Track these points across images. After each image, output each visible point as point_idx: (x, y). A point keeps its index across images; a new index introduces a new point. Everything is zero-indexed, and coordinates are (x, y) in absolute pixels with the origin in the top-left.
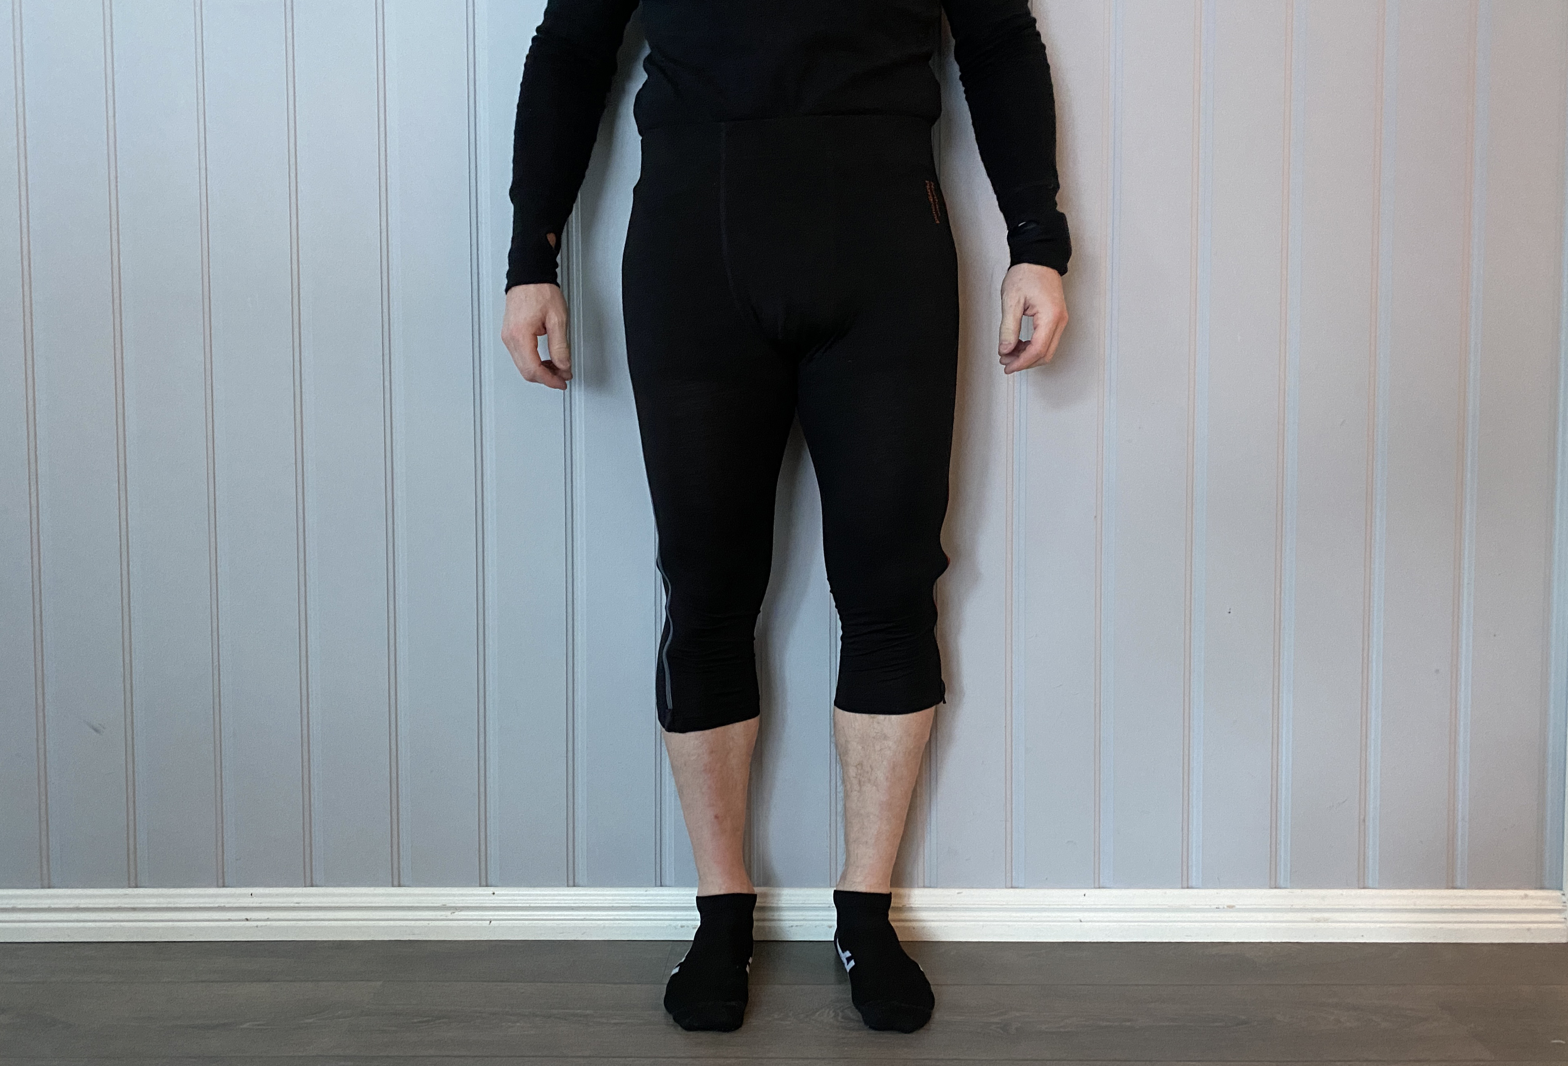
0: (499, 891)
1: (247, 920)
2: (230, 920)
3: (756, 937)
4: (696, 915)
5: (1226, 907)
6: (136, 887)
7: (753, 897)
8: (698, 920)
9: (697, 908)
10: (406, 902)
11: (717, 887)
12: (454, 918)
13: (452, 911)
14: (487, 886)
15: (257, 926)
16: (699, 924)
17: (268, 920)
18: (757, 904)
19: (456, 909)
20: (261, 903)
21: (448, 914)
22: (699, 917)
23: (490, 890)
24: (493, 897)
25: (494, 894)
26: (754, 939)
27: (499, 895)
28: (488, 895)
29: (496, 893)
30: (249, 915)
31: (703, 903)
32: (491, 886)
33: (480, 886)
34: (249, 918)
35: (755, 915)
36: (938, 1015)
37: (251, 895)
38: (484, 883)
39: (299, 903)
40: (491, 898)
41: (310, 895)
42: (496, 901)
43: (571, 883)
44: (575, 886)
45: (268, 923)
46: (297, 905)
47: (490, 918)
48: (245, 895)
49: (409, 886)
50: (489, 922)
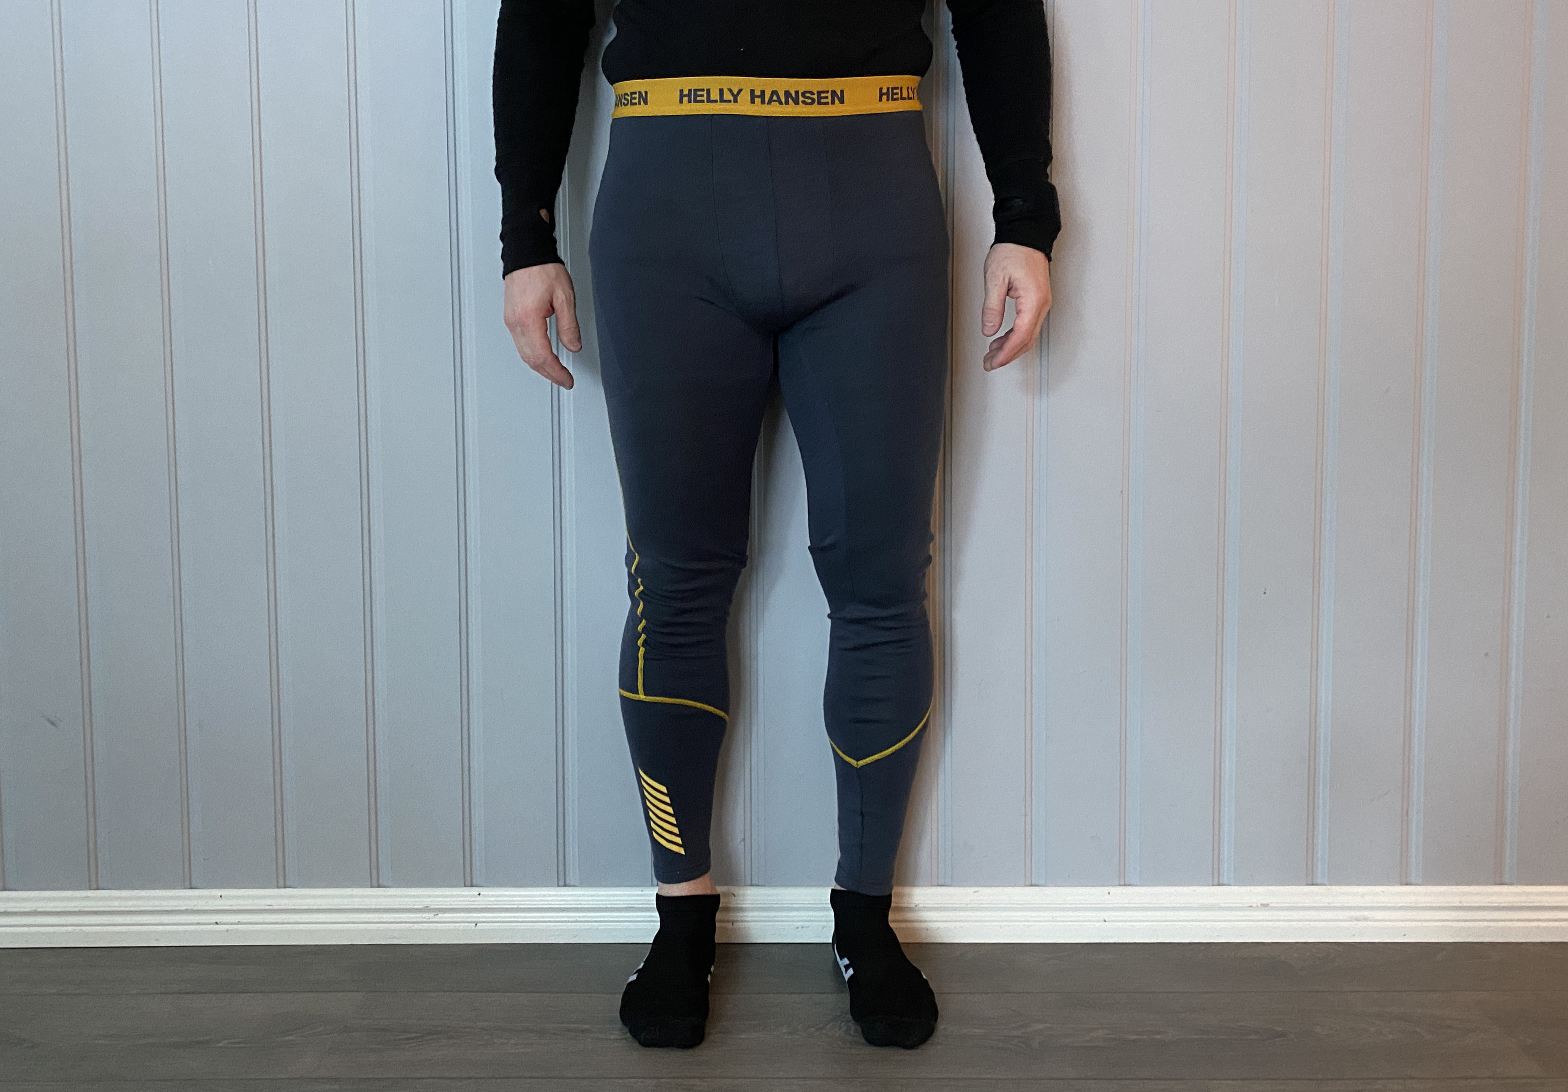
0: (484, 891)
1: (217, 923)
3: (718, 939)
5: (1259, 905)
7: (716, 899)
9: (656, 909)
10: (384, 903)
13: (436, 913)
14: (472, 886)
15: (227, 930)
17: (239, 923)
18: (721, 905)
19: (439, 911)
20: (231, 906)
23: (474, 891)
24: (479, 898)
25: (479, 894)
26: (716, 942)
27: (485, 896)
28: (473, 896)
29: (482, 893)
31: (662, 904)
36: (942, 1026)
37: (221, 896)
38: (468, 883)
39: (271, 905)
40: (477, 899)
41: (282, 897)
42: (480, 902)
43: (561, 883)
44: (565, 886)
45: (240, 927)
46: (270, 907)
47: (476, 920)
48: (214, 897)
49: (389, 887)
50: (474, 924)
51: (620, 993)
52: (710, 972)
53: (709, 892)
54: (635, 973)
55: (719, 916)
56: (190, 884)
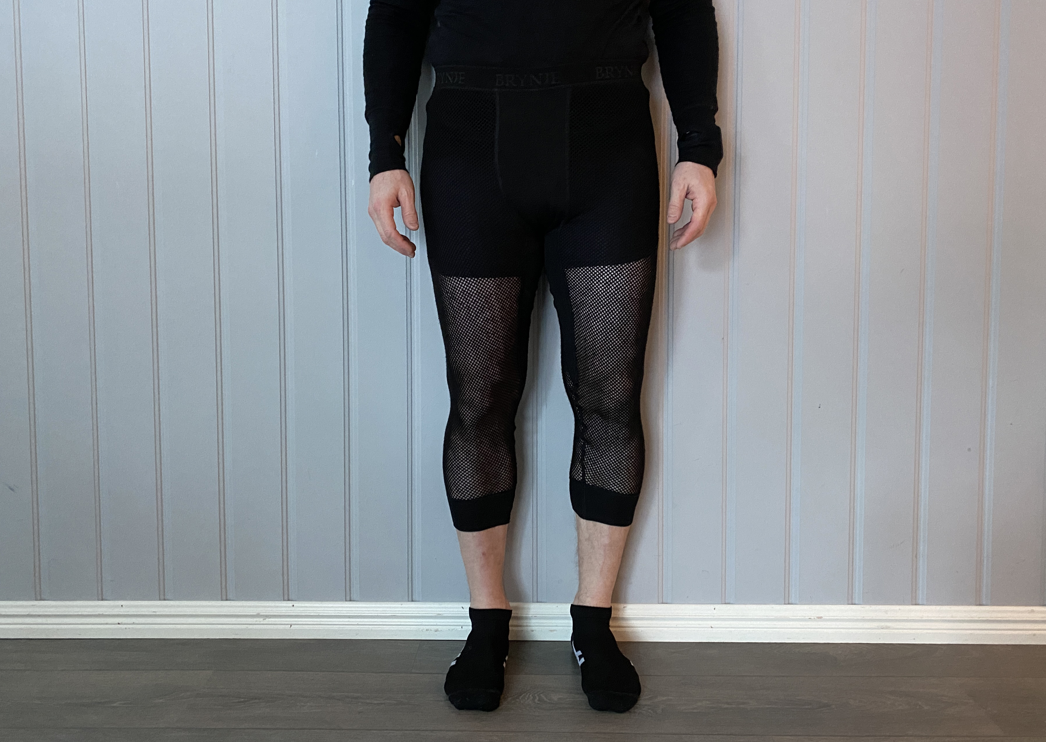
2: (107, 624)
4: (468, 623)
7: (509, 611)
8: (470, 626)
11: (484, 604)
12: (265, 623)
16: (470, 628)
21: (261, 620)
22: (471, 624)
31: (474, 613)
33: (284, 600)
34: (120, 622)
35: (511, 622)
51: (443, 674)
52: (505, 660)
54: (454, 661)
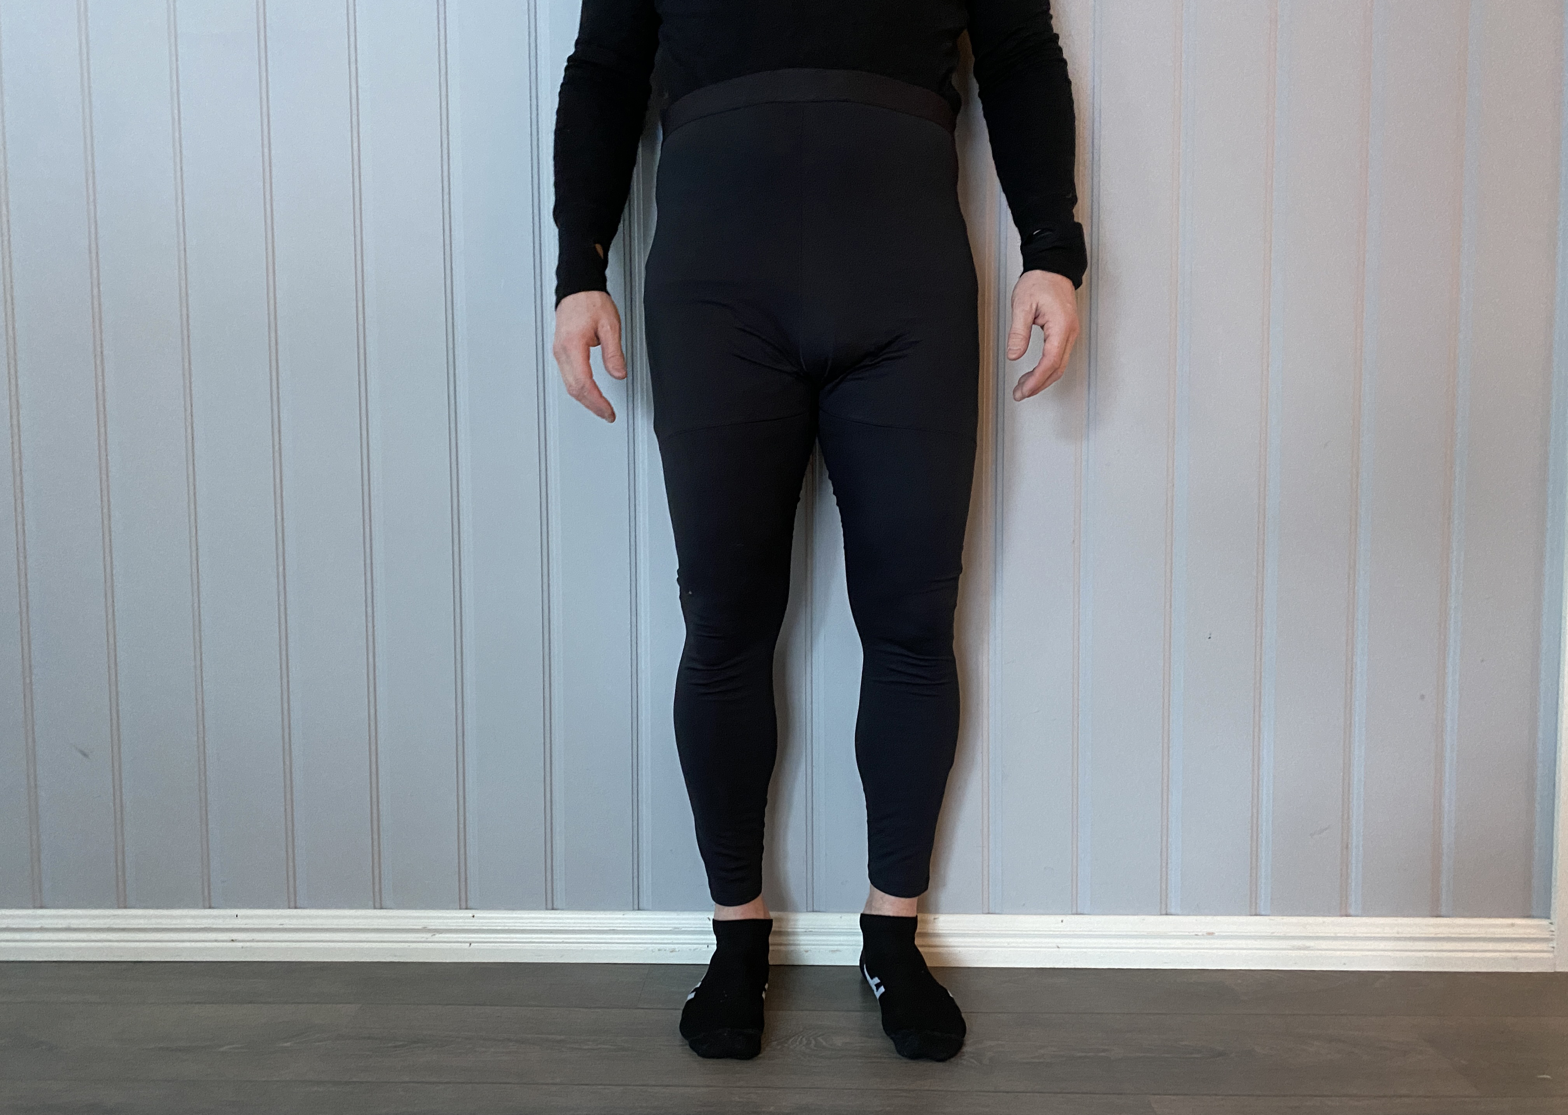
0: (479, 914)
1: (233, 940)
2: (216, 941)
4: (712, 940)
5: (1205, 934)
6: (125, 907)
7: (768, 923)
8: (714, 944)
10: (388, 924)
12: (434, 940)
13: (432, 934)
14: (467, 909)
15: (242, 947)
16: (715, 948)
17: (253, 941)
19: (437, 932)
20: (246, 925)
21: (428, 937)
23: (469, 913)
24: (473, 920)
25: (473, 916)
26: (771, 963)
27: (480, 918)
28: (468, 918)
29: (475, 915)
30: (234, 936)
31: (719, 927)
32: (470, 909)
33: (461, 909)
37: (237, 916)
38: (464, 906)
39: (282, 925)
40: (471, 921)
41: (294, 917)
42: (476, 924)
43: (550, 906)
44: (553, 909)
45: (252, 944)
46: (281, 927)
47: (470, 940)
48: (231, 917)
49: (391, 909)
50: (469, 944)
51: (679, 1009)
52: (765, 990)
53: (761, 916)
54: (692, 992)
55: (771, 939)
56: (210, 903)
